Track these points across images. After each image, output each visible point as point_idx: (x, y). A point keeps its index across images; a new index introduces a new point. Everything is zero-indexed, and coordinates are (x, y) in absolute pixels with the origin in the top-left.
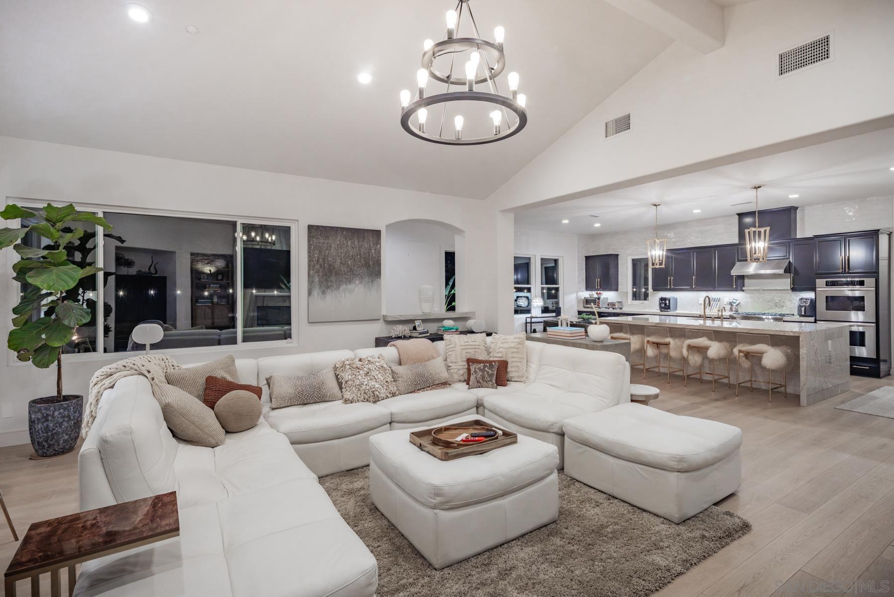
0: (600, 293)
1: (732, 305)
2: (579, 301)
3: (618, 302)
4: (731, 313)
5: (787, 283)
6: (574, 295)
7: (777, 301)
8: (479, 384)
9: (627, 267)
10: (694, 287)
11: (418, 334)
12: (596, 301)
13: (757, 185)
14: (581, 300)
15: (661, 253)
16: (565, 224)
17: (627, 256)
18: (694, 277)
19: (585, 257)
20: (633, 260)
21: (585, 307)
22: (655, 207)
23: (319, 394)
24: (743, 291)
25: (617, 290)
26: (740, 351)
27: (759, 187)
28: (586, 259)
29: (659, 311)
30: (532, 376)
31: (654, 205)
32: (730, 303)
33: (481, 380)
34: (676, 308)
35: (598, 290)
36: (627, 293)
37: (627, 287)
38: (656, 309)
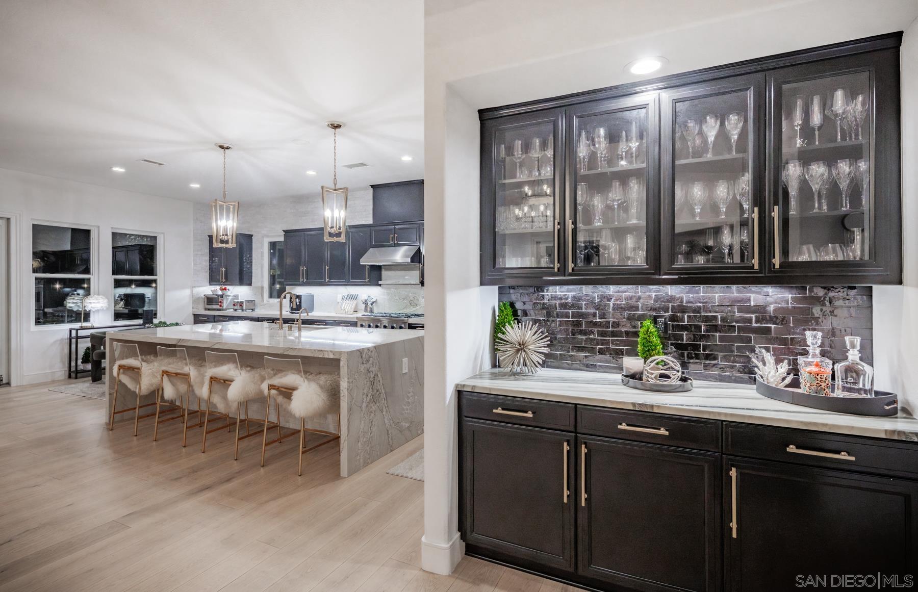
0: (225, 289)
1: (367, 304)
2: (196, 300)
3: (248, 301)
5: (415, 275)
6: (187, 292)
7: (411, 298)
9: (262, 253)
10: (327, 280)
12: (219, 300)
13: (336, 123)
14: (198, 299)
16: (117, 174)
17: (263, 237)
19: (209, 236)
20: (270, 242)
21: (206, 309)
24: (380, 285)
25: (250, 284)
26: (271, 387)
27: (337, 127)
28: (210, 240)
29: (290, 313)
31: (222, 147)
32: (365, 301)
34: (311, 308)
35: (223, 284)
36: (262, 288)
37: (262, 281)
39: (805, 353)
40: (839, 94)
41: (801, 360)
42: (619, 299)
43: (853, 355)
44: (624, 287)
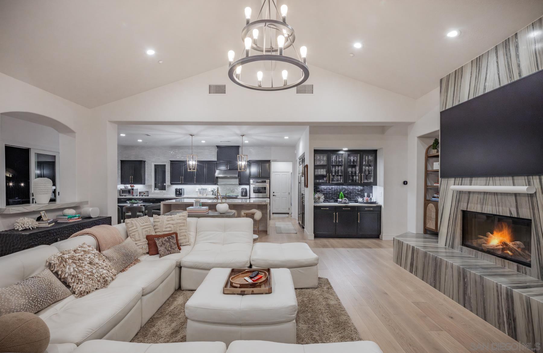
0: (133, 186)
1: (213, 192)
3: (146, 192)
4: (215, 196)
5: (237, 181)
7: (232, 190)
8: (169, 252)
9: (151, 169)
10: (195, 182)
11: (47, 224)
12: (129, 192)
14: (118, 190)
15: (194, 163)
17: (151, 162)
18: (195, 177)
19: (121, 161)
20: (155, 165)
21: (122, 196)
22: (191, 136)
23: (52, 296)
24: (217, 184)
25: (144, 184)
26: (244, 213)
27: (243, 135)
28: (121, 162)
29: (175, 196)
30: (192, 240)
31: (191, 135)
32: (212, 191)
33: (169, 249)
34: (184, 195)
35: (131, 183)
36: (151, 185)
38: (173, 195)
39: (365, 197)
40: (370, 156)
41: (364, 198)
42: (335, 188)
43: (371, 196)
44: (336, 186)
